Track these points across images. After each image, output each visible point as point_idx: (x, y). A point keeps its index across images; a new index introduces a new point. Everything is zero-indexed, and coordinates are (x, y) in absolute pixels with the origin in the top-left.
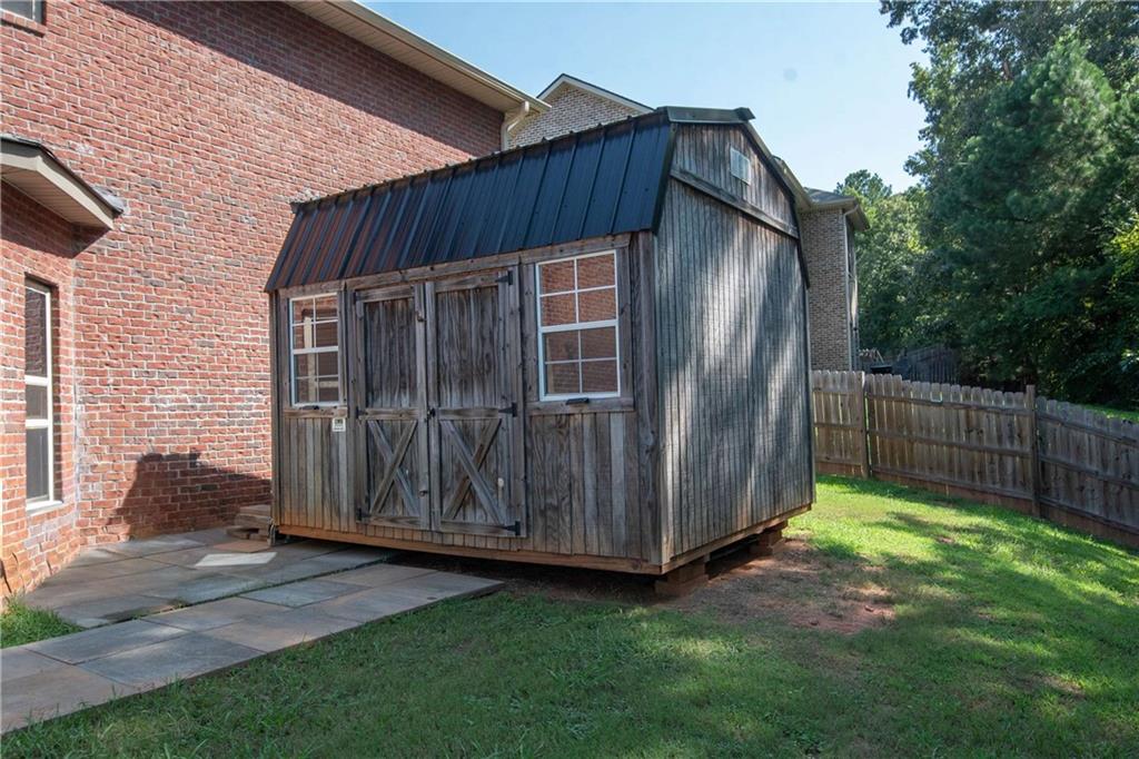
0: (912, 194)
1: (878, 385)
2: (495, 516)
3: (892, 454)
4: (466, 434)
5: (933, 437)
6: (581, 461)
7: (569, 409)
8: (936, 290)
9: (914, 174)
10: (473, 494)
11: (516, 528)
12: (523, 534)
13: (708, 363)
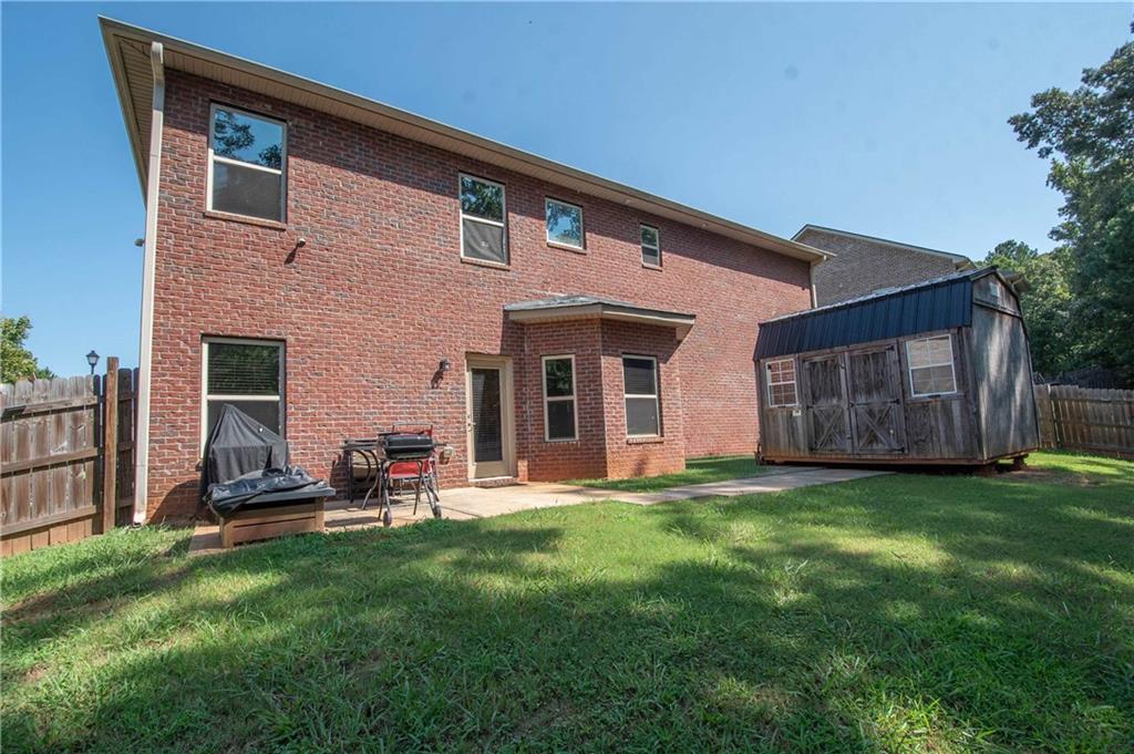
0: (1056, 255)
1: (1060, 392)
2: (890, 445)
3: (1075, 434)
4: (871, 413)
5: (1105, 421)
6: (936, 420)
7: (929, 400)
8: (1090, 327)
9: (1057, 240)
10: (875, 437)
11: (903, 450)
12: (906, 452)
13: (992, 379)
